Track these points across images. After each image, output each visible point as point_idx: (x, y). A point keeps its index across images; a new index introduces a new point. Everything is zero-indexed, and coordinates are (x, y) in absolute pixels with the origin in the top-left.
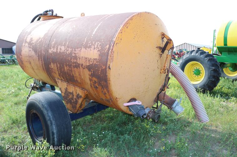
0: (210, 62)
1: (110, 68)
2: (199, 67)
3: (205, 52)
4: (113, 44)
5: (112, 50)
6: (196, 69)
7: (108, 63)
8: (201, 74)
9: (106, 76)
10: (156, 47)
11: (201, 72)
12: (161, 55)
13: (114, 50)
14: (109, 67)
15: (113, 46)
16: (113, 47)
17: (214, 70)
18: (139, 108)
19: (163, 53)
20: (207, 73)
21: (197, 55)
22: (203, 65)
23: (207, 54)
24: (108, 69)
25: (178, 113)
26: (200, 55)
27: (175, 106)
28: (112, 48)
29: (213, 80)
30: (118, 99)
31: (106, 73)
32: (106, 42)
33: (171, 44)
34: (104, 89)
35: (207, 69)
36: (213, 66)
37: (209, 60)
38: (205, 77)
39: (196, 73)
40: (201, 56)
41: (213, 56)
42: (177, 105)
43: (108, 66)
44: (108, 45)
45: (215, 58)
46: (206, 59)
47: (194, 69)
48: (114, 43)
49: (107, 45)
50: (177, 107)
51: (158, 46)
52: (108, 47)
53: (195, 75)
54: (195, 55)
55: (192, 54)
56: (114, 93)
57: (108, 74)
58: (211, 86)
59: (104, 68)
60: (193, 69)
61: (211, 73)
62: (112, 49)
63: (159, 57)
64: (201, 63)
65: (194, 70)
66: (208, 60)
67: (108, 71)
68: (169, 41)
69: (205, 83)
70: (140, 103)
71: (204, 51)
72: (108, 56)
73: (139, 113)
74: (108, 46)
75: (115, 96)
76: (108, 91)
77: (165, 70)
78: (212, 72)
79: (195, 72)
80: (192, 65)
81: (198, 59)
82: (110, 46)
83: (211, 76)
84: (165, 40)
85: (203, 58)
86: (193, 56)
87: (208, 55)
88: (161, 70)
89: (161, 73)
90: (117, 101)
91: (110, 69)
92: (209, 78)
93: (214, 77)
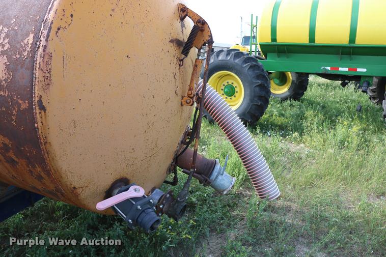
0: (253, 71)
1: (43, 108)
2: (232, 81)
3: (242, 53)
4: (45, 32)
5: (44, 51)
6: (226, 84)
7: (37, 91)
8: (236, 94)
9: (35, 130)
10: (170, 41)
11: (236, 89)
12: (182, 60)
13: (50, 49)
14: (40, 102)
15: (48, 36)
16: (47, 40)
17: (260, 86)
18: (139, 207)
19: (186, 55)
20: (248, 92)
21: (229, 58)
22: (239, 78)
23: (246, 57)
24: (37, 111)
25: (224, 191)
26: (234, 59)
27: (217, 177)
28: (43, 43)
29: (260, 104)
30: (79, 191)
31: (33, 120)
32: (24, 25)
33: (204, 32)
34: (34, 167)
35: (247, 84)
36: (258, 79)
37: (251, 67)
38: (245, 100)
39: (227, 92)
40: (237, 61)
41: (257, 60)
42: (220, 174)
43: (37, 99)
44: (32, 36)
45: (261, 64)
46: (244, 66)
47: (224, 85)
48: (50, 28)
49: (28, 35)
50: (220, 177)
51: (175, 37)
52: (31, 41)
53: (225, 96)
54: (224, 58)
55: (220, 58)
56: (64, 176)
57: (40, 124)
58: (256, 115)
59: (24, 106)
60: (222, 85)
61: (254, 92)
62: (45, 47)
63: (178, 67)
64: (235, 73)
65: (223, 88)
66: (249, 69)
67: (38, 116)
68: (201, 26)
69: (246, 109)
70: (141, 192)
71: (240, 51)
72: (32, 69)
73: (140, 220)
74: (31, 39)
75: (69, 184)
76: (48, 173)
77: (192, 98)
78: (257, 89)
79: (226, 90)
80: (221, 77)
81: (231, 66)
82: (37, 38)
83: (255, 96)
84: (190, 23)
85: (240, 64)
86: (221, 60)
87: (249, 59)
88: (183, 97)
89: (182, 105)
90: (77, 196)
91: (45, 111)
92: (252, 100)
93: (260, 98)
